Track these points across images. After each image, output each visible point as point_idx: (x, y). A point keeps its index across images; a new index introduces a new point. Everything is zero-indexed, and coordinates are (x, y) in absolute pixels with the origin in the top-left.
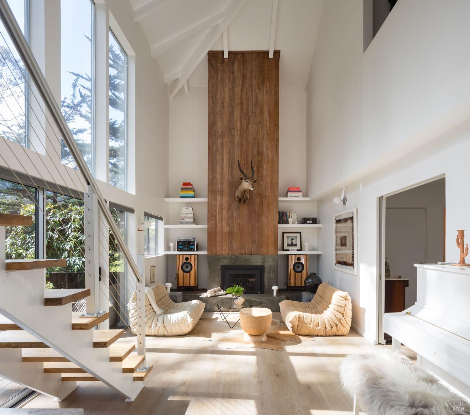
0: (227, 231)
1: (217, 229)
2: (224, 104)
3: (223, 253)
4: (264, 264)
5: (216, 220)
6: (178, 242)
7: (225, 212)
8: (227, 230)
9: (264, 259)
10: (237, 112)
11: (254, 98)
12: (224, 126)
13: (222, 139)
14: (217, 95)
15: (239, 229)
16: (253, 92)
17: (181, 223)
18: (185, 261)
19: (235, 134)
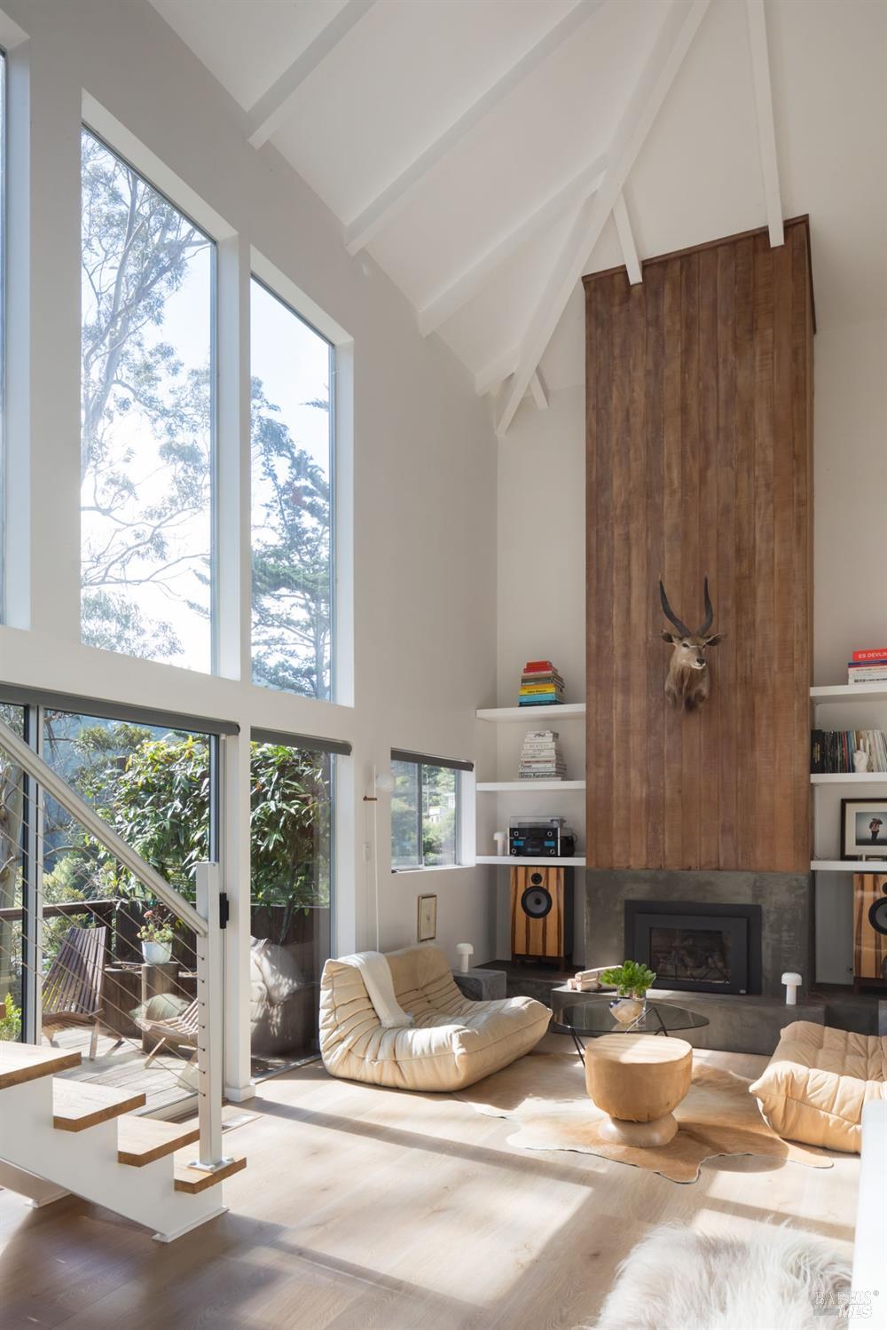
0: (641, 797)
1: (612, 794)
2: (632, 420)
3: (632, 862)
4: (760, 902)
5: (610, 767)
6: (512, 830)
7: (635, 741)
8: (644, 795)
9: (758, 884)
10: (671, 437)
11: (722, 384)
12: (631, 484)
13: (628, 524)
14: (611, 398)
15: (680, 792)
16: (721, 367)
17: (523, 776)
18: (532, 885)
19: (666, 503)
